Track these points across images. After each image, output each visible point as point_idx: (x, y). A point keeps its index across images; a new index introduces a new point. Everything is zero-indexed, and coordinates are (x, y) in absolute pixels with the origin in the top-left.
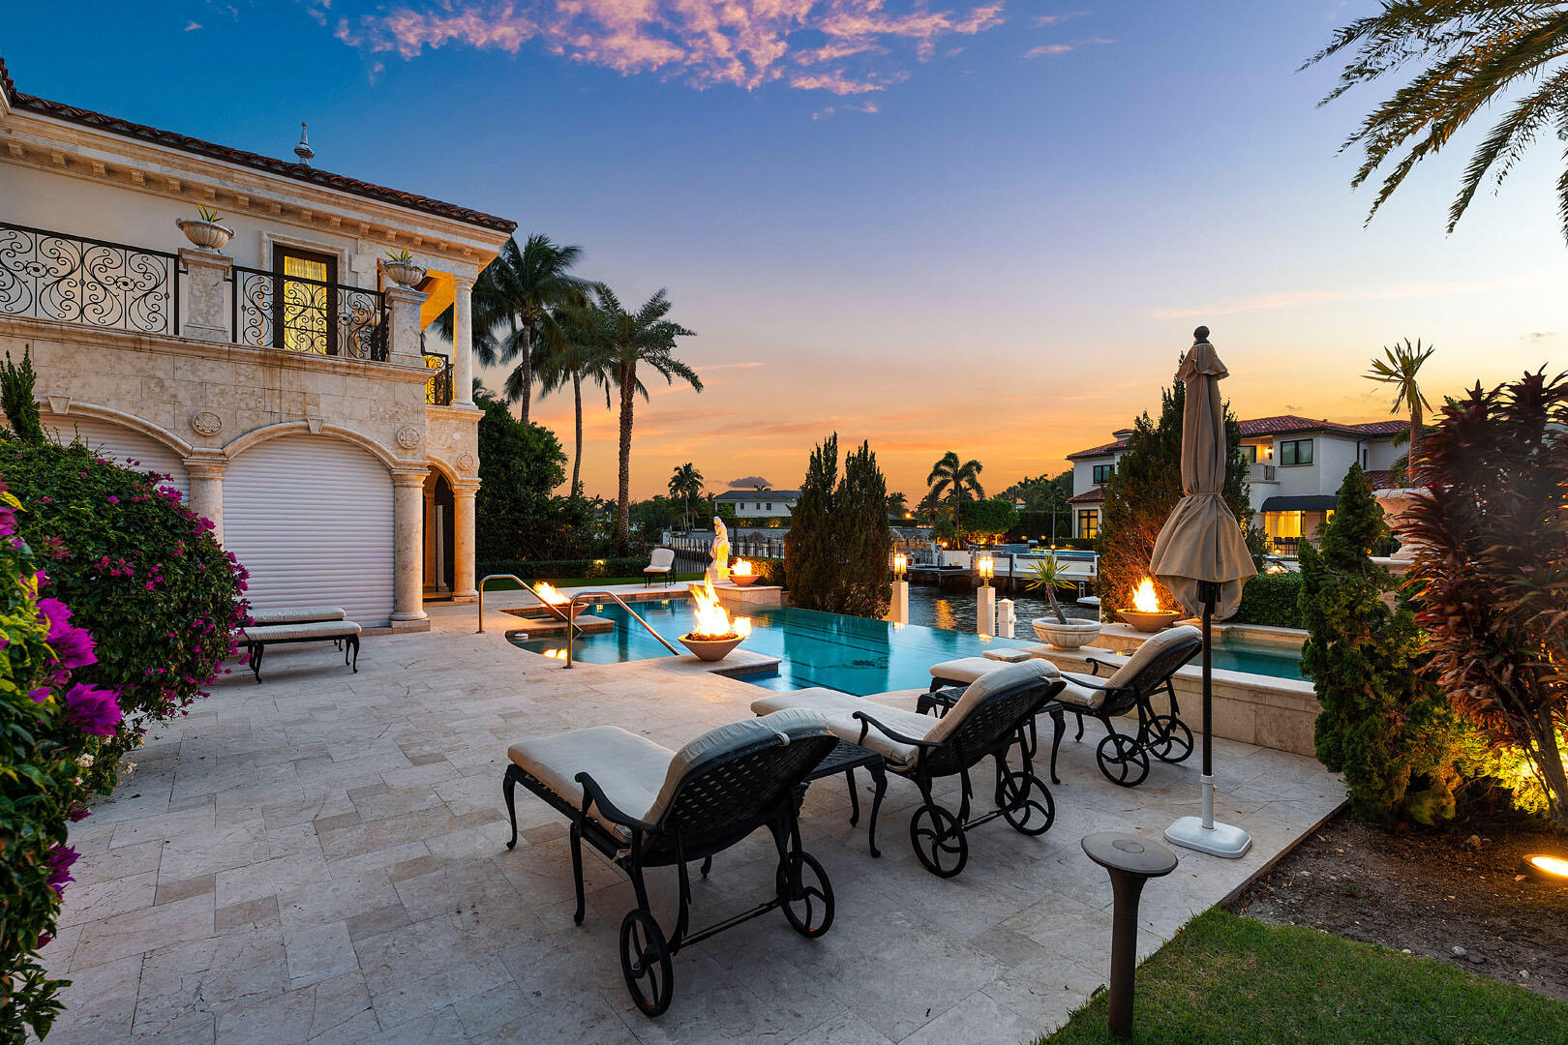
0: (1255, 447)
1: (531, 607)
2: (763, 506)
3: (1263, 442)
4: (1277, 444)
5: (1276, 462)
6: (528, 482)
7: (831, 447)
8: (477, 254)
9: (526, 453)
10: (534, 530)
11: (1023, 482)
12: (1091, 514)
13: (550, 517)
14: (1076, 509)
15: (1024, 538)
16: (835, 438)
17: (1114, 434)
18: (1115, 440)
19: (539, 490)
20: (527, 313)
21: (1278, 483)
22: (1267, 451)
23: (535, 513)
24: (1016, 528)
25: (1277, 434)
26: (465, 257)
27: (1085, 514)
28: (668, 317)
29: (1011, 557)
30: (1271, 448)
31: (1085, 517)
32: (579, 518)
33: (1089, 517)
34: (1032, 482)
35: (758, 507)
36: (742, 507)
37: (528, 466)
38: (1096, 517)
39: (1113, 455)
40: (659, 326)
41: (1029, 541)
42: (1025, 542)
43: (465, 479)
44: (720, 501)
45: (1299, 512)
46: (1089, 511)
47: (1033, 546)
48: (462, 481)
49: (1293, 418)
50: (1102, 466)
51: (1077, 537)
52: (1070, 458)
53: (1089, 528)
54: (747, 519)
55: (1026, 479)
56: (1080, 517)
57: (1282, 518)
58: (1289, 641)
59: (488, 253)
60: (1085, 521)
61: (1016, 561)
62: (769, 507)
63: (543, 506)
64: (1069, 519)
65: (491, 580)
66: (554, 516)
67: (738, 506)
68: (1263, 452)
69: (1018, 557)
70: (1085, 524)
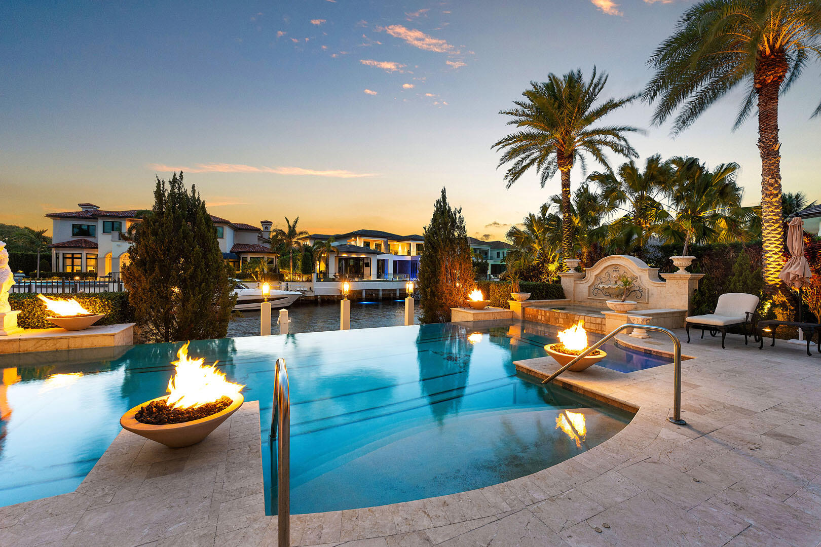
12: (76, 256)
27: (70, 256)
31: (70, 258)
33: (73, 258)
46: (73, 254)
53: (73, 265)
56: (64, 258)
60: (69, 260)
70: (69, 262)
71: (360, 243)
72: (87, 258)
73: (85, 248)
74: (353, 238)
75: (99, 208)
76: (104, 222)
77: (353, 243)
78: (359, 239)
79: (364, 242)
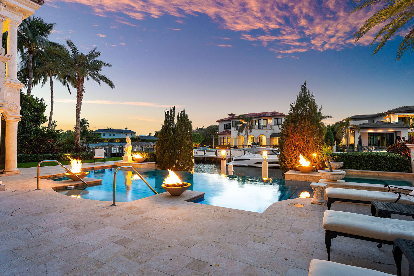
0: (267, 120)
1: (50, 175)
2: (112, 135)
3: (269, 118)
4: (273, 119)
5: (273, 124)
6: (31, 121)
7: (173, 111)
8: (22, 11)
9: (31, 109)
10: (35, 141)
11: (197, 129)
12: (224, 138)
13: (42, 136)
14: (220, 136)
15: (205, 145)
16: (174, 108)
17: (229, 115)
18: (229, 116)
19: (36, 124)
20: (31, 49)
21: (273, 130)
22: (270, 121)
23: (34, 134)
24: (202, 142)
25: (273, 116)
26: (16, 11)
27: (222, 138)
28: (98, 59)
29: (204, 151)
30: (271, 120)
31: (222, 139)
32: (55, 136)
33: (223, 139)
34: (200, 128)
35: (110, 135)
36: (104, 135)
37: (31, 114)
38: (226, 139)
39: (230, 120)
40: (94, 62)
41: (207, 146)
42: (206, 146)
43: (13, 115)
44: (96, 133)
45: (277, 138)
46: (223, 137)
47: (208, 148)
48: (11, 116)
49: (276, 112)
50: (227, 124)
51: (220, 145)
52: (218, 121)
53: (223, 142)
54: (107, 139)
55: (198, 128)
56: (221, 139)
57: (274, 139)
58: (366, 174)
59: (28, 12)
60: (222, 140)
61: (206, 152)
62: (114, 135)
63: (38, 131)
64: (217, 139)
65: (43, 163)
66: (43, 135)
67: (102, 135)
68: (269, 121)
69: (206, 151)
70: (222, 141)
71: (394, 119)
72: (228, 139)
73: (227, 134)
74: (387, 116)
75: (235, 115)
76: (233, 121)
77: (387, 120)
78: (393, 115)
79: (399, 118)
